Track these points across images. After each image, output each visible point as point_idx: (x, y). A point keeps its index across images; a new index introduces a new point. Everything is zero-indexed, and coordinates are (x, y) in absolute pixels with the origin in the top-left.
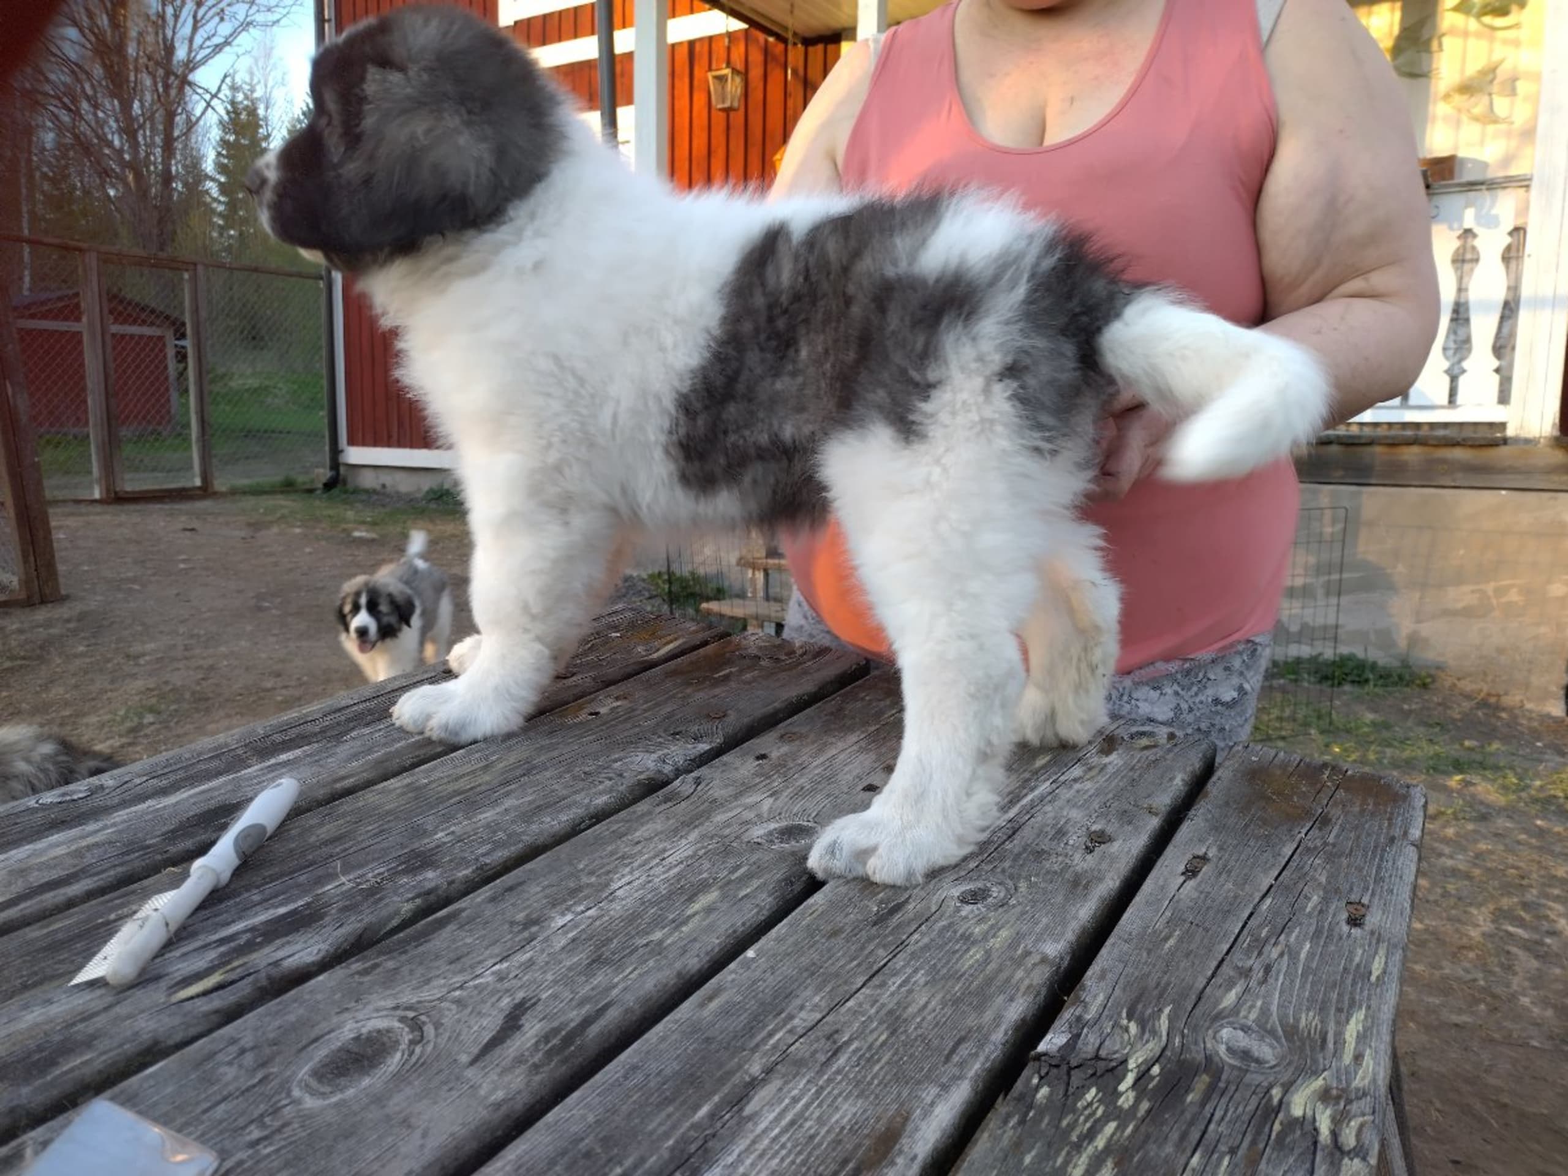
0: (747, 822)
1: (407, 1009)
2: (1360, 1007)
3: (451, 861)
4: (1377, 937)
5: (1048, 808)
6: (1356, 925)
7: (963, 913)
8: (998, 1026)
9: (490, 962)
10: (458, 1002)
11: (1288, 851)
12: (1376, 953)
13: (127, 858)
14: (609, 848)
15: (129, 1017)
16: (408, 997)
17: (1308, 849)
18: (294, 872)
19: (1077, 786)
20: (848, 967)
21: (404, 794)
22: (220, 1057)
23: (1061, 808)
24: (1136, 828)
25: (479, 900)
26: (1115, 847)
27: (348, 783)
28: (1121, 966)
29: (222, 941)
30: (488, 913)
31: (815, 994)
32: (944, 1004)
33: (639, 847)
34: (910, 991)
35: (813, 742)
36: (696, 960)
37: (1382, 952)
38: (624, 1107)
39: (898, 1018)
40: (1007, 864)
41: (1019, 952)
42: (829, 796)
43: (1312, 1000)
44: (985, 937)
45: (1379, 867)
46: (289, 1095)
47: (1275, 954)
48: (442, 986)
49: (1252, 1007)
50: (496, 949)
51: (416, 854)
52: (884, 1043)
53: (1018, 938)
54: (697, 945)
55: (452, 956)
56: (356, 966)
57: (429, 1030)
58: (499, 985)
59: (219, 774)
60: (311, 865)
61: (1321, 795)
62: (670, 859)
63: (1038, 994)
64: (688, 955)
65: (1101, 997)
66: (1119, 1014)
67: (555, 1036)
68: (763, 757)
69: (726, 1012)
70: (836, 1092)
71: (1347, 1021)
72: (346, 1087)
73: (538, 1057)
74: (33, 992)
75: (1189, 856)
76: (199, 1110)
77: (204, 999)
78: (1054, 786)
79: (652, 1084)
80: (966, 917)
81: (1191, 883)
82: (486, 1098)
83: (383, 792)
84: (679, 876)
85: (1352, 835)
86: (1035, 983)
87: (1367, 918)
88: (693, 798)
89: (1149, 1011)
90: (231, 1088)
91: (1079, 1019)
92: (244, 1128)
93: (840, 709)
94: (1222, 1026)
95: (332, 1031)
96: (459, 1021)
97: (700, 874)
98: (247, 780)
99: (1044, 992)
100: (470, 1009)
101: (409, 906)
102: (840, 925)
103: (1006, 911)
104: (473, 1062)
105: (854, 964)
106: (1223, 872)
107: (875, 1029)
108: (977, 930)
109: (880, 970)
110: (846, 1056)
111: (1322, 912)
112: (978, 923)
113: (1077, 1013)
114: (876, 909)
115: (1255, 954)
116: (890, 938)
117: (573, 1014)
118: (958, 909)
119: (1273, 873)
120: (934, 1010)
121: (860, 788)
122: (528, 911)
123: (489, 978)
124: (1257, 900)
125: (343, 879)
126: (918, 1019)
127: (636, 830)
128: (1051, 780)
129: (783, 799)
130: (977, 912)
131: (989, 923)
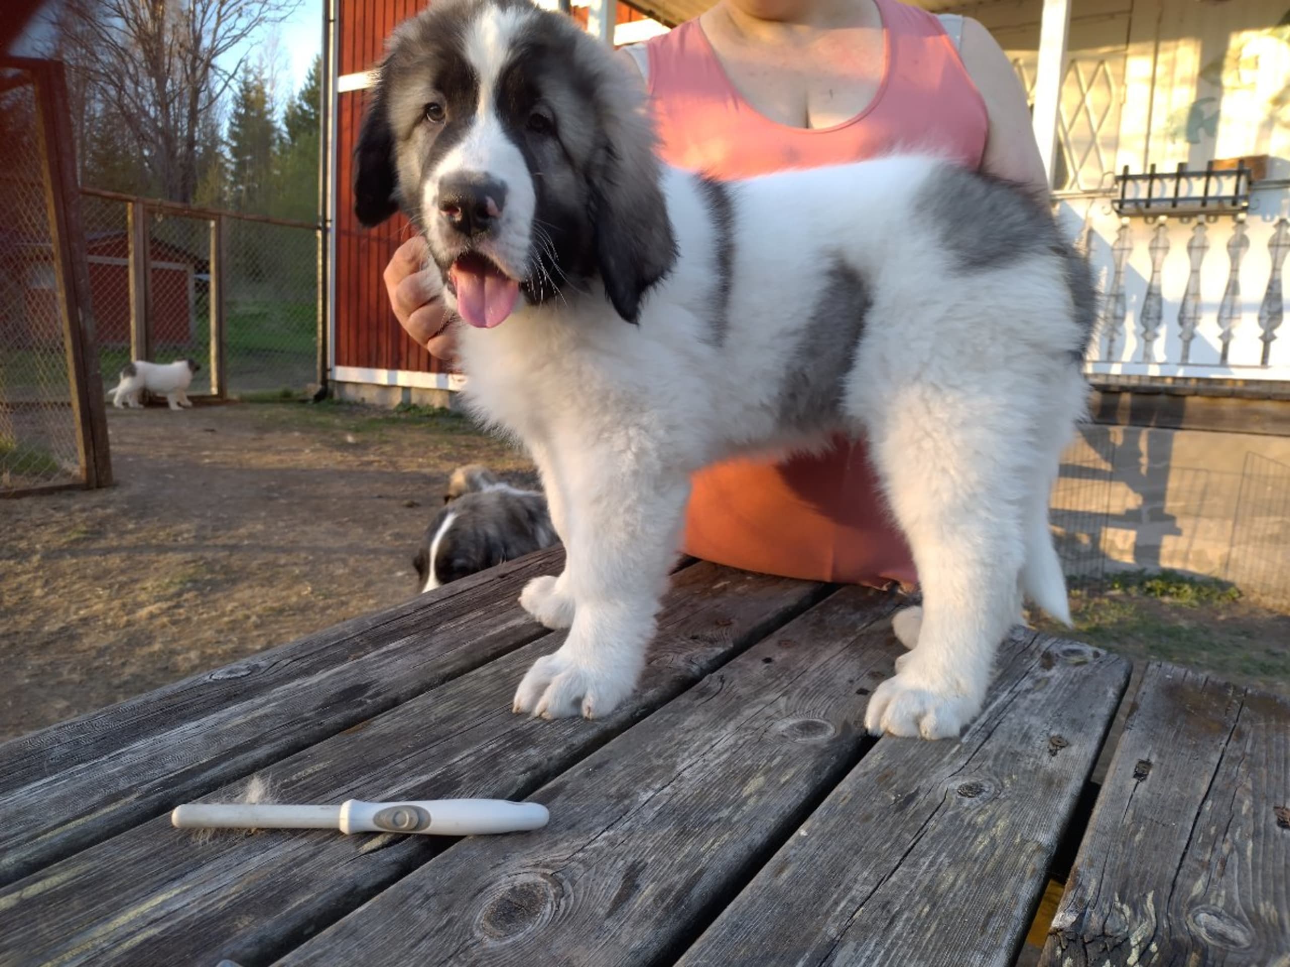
0: (770, 718)
1: (547, 866)
3: (547, 740)
5: (1012, 715)
6: (1284, 827)
7: (966, 805)
8: (1016, 904)
9: (600, 829)
10: (583, 862)
11: (1215, 759)
13: (292, 728)
14: (668, 735)
15: (332, 863)
16: (544, 857)
17: (1232, 760)
18: (426, 744)
19: (1030, 696)
20: (884, 848)
22: (411, 901)
23: (1023, 716)
24: (1087, 735)
25: (576, 774)
26: (1074, 750)
27: (449, 669)
28: (1104, 856)
30: (587, 786)
31: (863, 868)
32: (968, 881)
33: (689, 736)
34: (939, 870)
35: (806, 649)
36: (759, 836)
39: (934, 893)
40: (990, 763)
41: (1018, 840)
42: (830, 697)
43: (1265, 891)
44: (988, 826)
46: (472, 937)
47: (1226, 848)
48: (568, 848)
49: (1218, 895)
50: (602, 818)
52: (928, 914)
53: (1014, 828)
54: (759, 823)
57: (568, 886)
58: (612, 850)
59: (344, 659)
60: (438, 739)
61: (1231, 711)
62: (717, 747)
63: (1041, 876)
64: (753, 831)
65: (1094, 883)
66: (1113, 897)
67: (667, 896)
68: (768, 660)
69: (795, 880)
70: (900, 954)
72: (517, 932)
73: (659, 913)
75: (1135, 762)
76: (408, 944)
77: (385, 851)
78: (1013, 695)
79: (753, 941)
80: (967, 809)
81: (1143, 785)
82: (627, 945)
83: (477, 677)
84: (729, 763)
85: (1264, 747)
86: (1037, 867)
88: (723, 694)
90: (427, 927)
91: (1081, 900)
93: (821, 621)
94: (1198, 912)
95: (493, 882)
96: (588, 879)
97: (744, 761)
98: (370, 663)
100: (594, 869)
101: (522, 778)
102: (869, 810)
103: (999, 805)
104: (609, 915)
105: (888, 844)
106: (1167, 775)
107: (918, 902)
108: (980, 819)
109: (909, 851)
110: (901, 924)
111: (1255, 815)
112: (979, 813)
113: (1078, 895)
114: (893, 798)
115: (1210, 850)
116: (911, 824)
117: (676, 878)
118: (960, 802)
119: (1208, 779)
120: (962, 888)
121: (854, 691)
122: (617, 787)
123: (600, 843)
124: (1200, 802)
125: (465, 753)
126: (951, 895)
127: (684, 720)
128: (1008, 691)
129: (794, 699)
130: (976, 804)
131: (988, 814)
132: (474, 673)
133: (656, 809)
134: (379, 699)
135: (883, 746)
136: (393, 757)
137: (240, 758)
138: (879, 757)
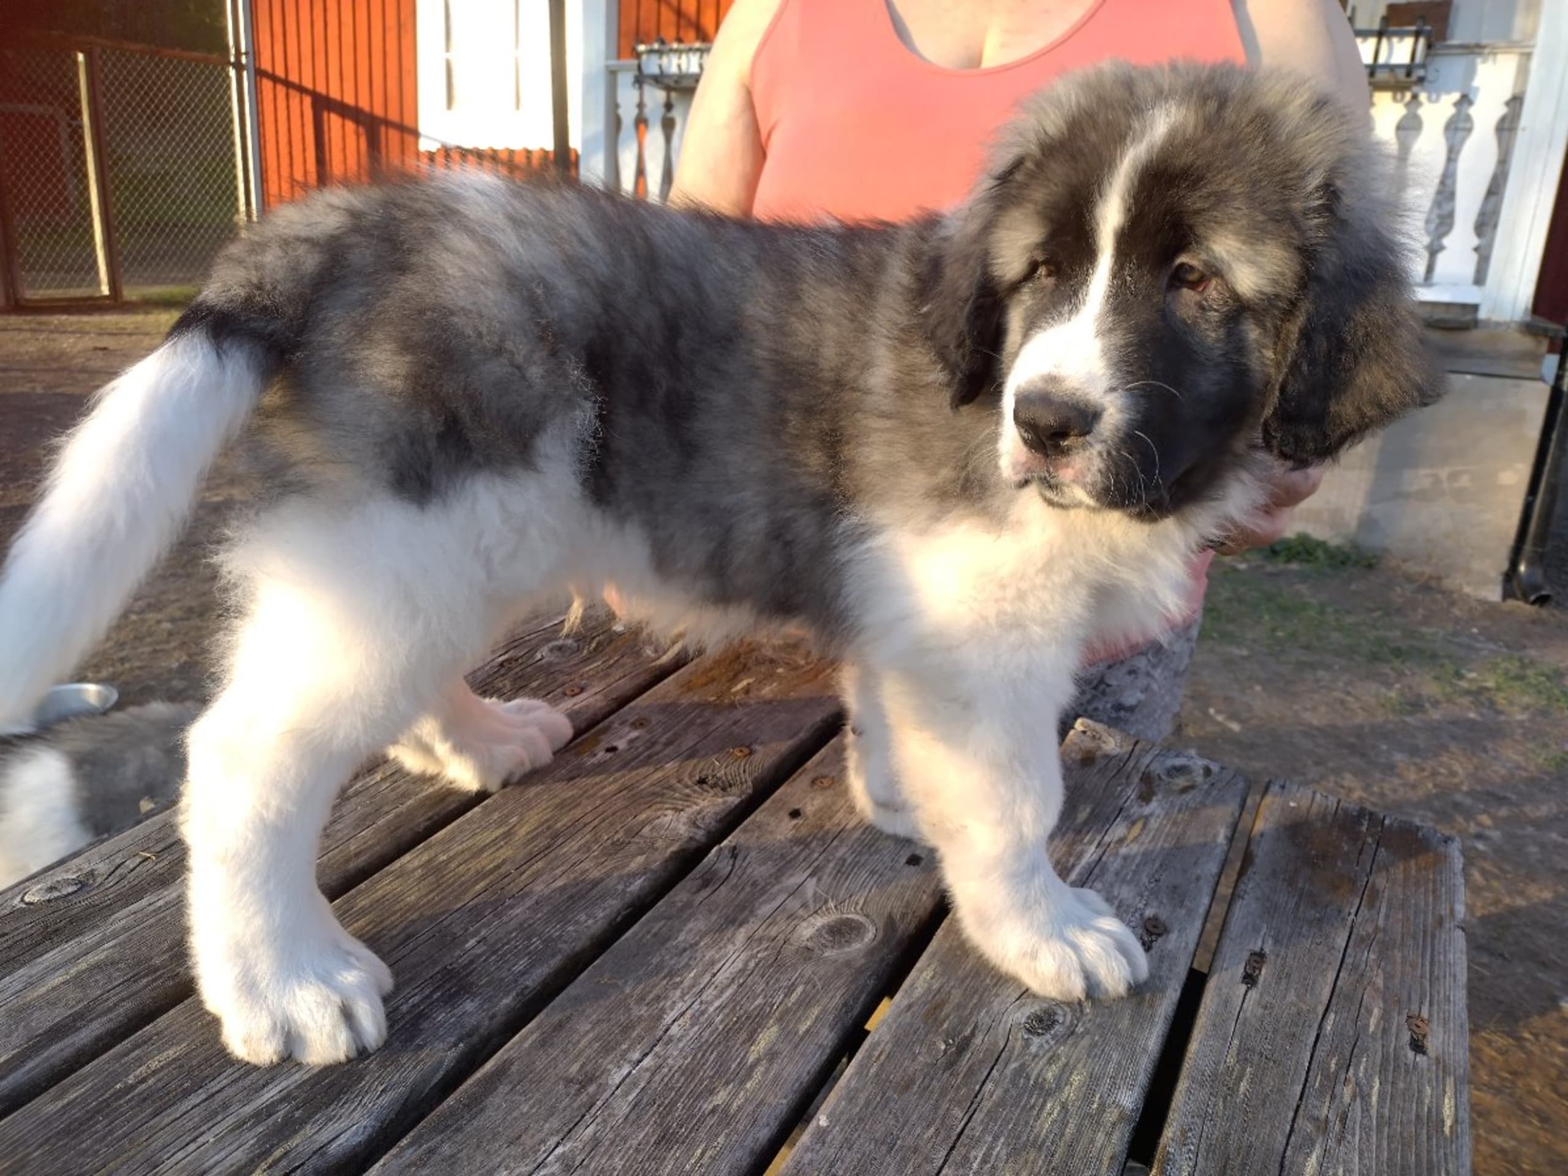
0: (792, 917)
3: (490, 983)
4: (1442, 1068)
5: (1099, 885)
6: (1420, 1050)
7: (1034, 1049)
9: (552, 1143)
11: (1341, 942)
12: (1444, 1091)
13: (135, 987)
14: (655, 961)
17: (1362, 939)
19: (1123, 850)
20: (926, 1137)
21: (422, 878)
23: (1112, 885)
24: (1188, 913)
25: (527, 1046)
26: (1171, 941)
27: (362, 861)
28: (1199, 1122)
30: (539, 1067)
34: (993, 1170)
36: (765, 1130)
37: (1450, 1088)
41: (1095, 1105)
42: (873, 873)
44: (1059, 1084)
45: (1432, 963)
47: (1347, 1093)
50: (554, 1123)
51: (448, 974)
53: (1093, 1081)
54: (766, 1109)
55: (512, 1133)
61: (1364, 856)
62: (720, 976)
63: (1120, 1165)
64: (758, 1125)
68: (796, 813)
75: (1246, 955)
78: (1100, 851)
80: (1036, 1056)
81: (1253, 994)
83: (401, 873)
84: (733, 1005)
85: (1400, 915)
86: (1116, 1150)
87: (1429, 1038)
88: (733, 880)
97: (754, 999)
101: (450, 1055)
102: (910, 1071)
103: (1076, 1044)
105: (932, 1129)
106: (1283, 975)
108: (1050, 1074)
109: (959, 1136)
111: (1385, 1031)
112: (1050, 1062)
114: (943, 1047)
115: (1328, 1098)
116: (964, 1091)
118: (1027, 1044)
119: (1331, 976)
121: (904, 860)
122: (582, 1060)
123: (551, 1167)
124: (1320, 1017)
127: (680, 931)
128: (1096, 843)
129: (826, 879)
130: (1046, 1047)
131: (1060, 1063)
132: (397, 864)
133: (630, 1098)
135: (934, 954)
137: (55, 1048)
138: (928, 974)
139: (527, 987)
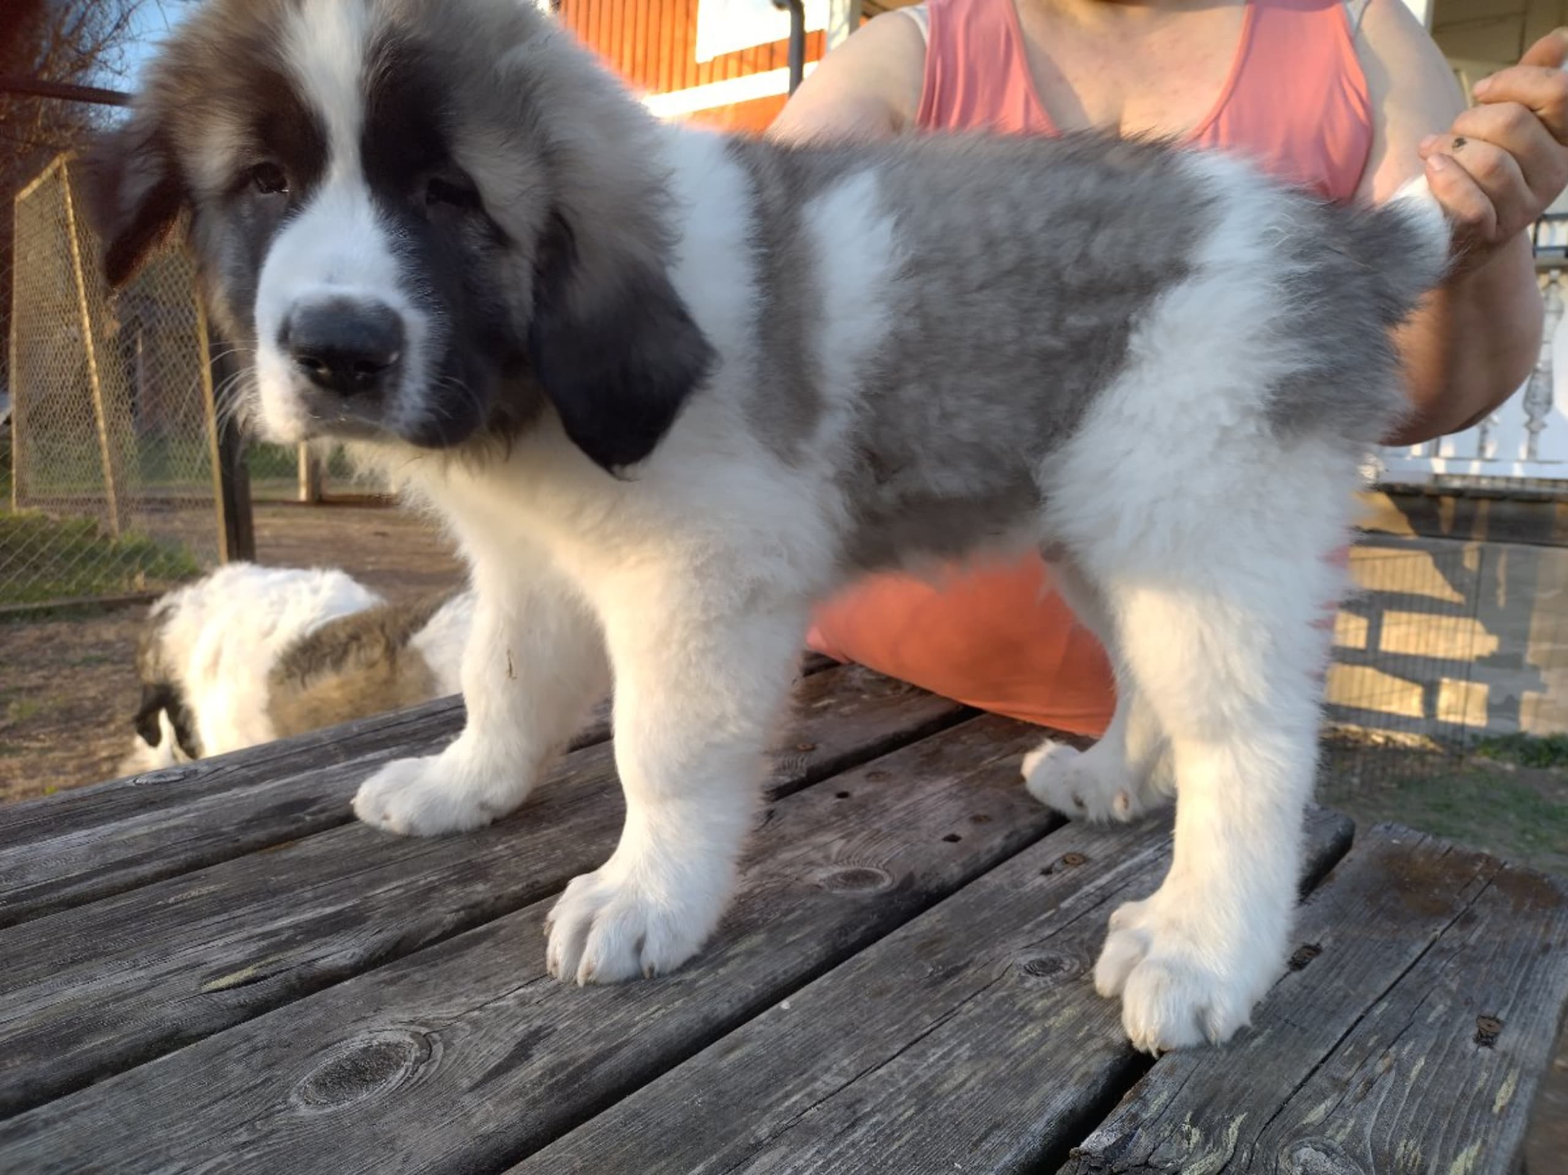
0: (811, 863)
1: (422, 1024)
2: (1474, 1141)
3: (504, 875)
4: (1510, 1060)
5: (1146, 877)
6: (1486, 1044)
7: (1028, 985)
8: (1040, 1115)
9: (515, 985)
10: (475, 1024)
11: (1417, 950)
12: (1505, 1079)
13: (200, 844)
15: (160, 1002)
16: (427, 1013)
17: (1443, 951)
18: (351, 872)
20: (887, 1031)
22: (234, 1054)
25: (521, 918)
28: (1196, 1062)
29: (264, 936)
30: (525, 933)
31: (846, 1055)
32: (985, 1082)
34: (950, 1065)
35: (901, 784)
36: (726, 1005)
37: (1512, 1078)
38: (615, 1156)
39: (930, 1094)
40: (1087, 935)
41: (1081, 1034)
42: (905, 842)
43: (1415, 1125)
44: (1046, 1014)
45: (1526, 979)
46: (285, 1100)
47: (1380, 1067)
48: (464, 1004)
49: (1342, 1126)
50: (525, 973)
51: (471, 865)
52: (910, 1118)
53: (1084, 1018)
54: (730, 989)
55: (481, 974)
56: (384, 974)
57: (439, 1050)
58: (519, 1011)
59: (307, 768)
60: (368, 867)
61: (1469, 889)
63: (1095, 1083)
64: (718, 1000)
65: (1165, 1096)
66: (1182, 1117)
67: (562, 1071)
68: (843, 795)
69: (744, 1066)
71: (1455, 1157)
72: (345, 1100)
73: (539, 1091)
74: (79, 967)
75: (1297, 946)
76: (198, 1104)
77: (232, 992)
79: (649, 1135)
80: (1029, 990)
81: (1296, 976)
82: (476, 1128)
85: (1498, 939)
86: (1093, 1069)
87: (1501, 1036)
88: (763, 833)
89: (1217, 1118)
90: (234, 1086)
91: (1135, 1117)
92: (232, 1130)
93: (938, 751)
94: (1302, 1145)
95: (346, 1039)
96: (470, 1042)
97: (751, 913)
98: (331, 776)
99: (1102, 1081)
100: (484, 1032)
101: (450, 917)
102: (890, 983)
103: (1076, 988)
104: (471, 1089)
106: (1336, 965)
107: (902, 1103)
108: (1039, 1005)
109: (923, 1036)
110: (864, 1130)
111: (1447, 1023)
112: (1041, 997)
113: (1133, 1111)
114: (930, 970)
115: (1357, 1065)
116: (940, 1004)
117: (584, 1050)
118: (1022, 980)
119: (1395, 973)
120: (972, 1089)
121: (941, 837)
123: (510, 1001)
124: (1369, 1003)
125: (395, 884)
126: (953, 1098)
128: (1156, 847)
129: (856, 841)
130: (1043, 985)
131: (1054, 999)
134: (323, 817)
135: (948, 905)
136: (302, 884)
138: (935, 919)
139: (537, 882)
